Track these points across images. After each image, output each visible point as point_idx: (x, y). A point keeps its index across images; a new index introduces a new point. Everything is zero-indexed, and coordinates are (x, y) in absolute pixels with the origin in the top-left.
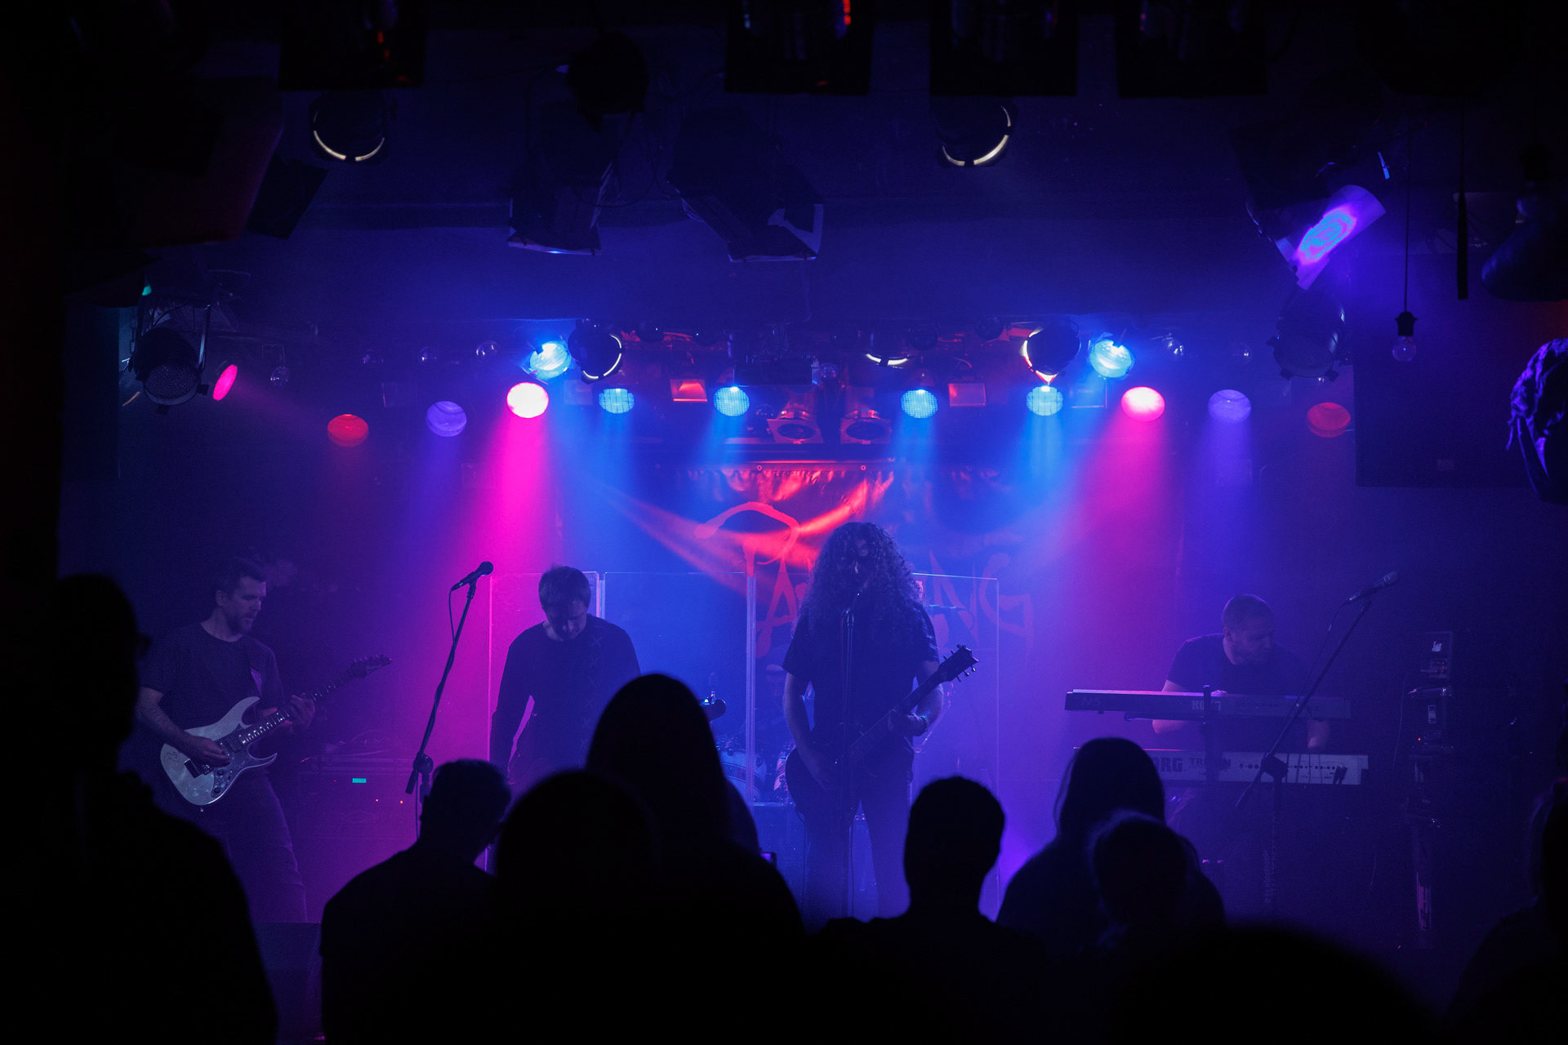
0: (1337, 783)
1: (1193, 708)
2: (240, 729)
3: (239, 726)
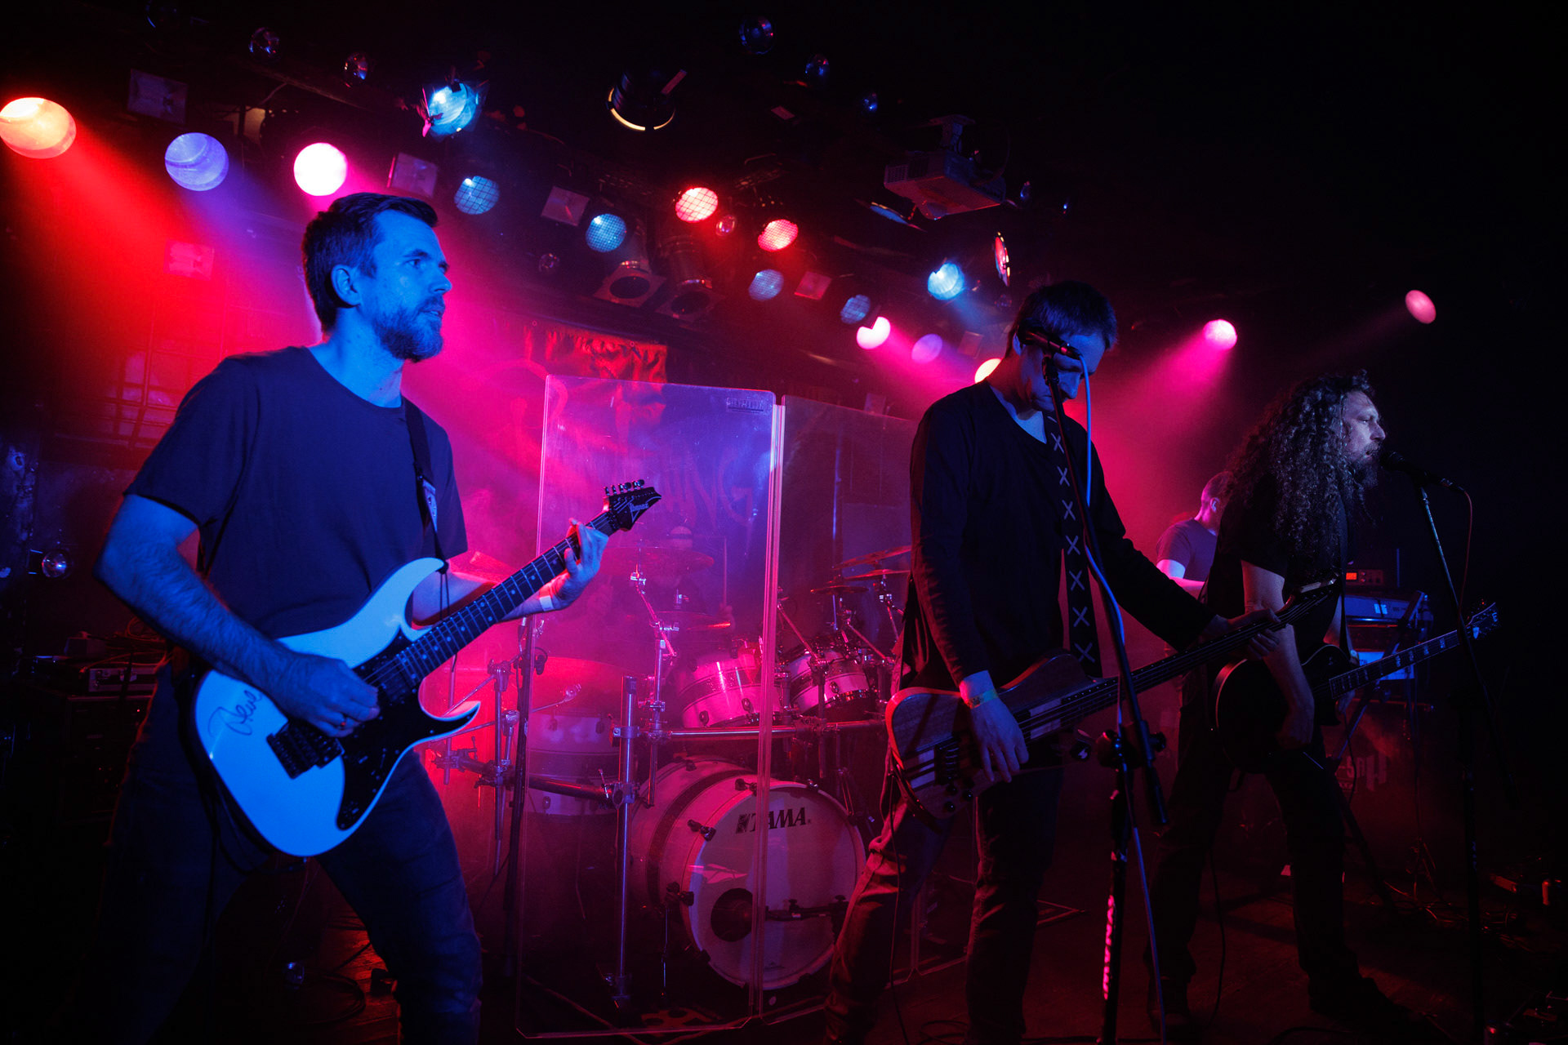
2: (400, 641)
3: (400, 632)
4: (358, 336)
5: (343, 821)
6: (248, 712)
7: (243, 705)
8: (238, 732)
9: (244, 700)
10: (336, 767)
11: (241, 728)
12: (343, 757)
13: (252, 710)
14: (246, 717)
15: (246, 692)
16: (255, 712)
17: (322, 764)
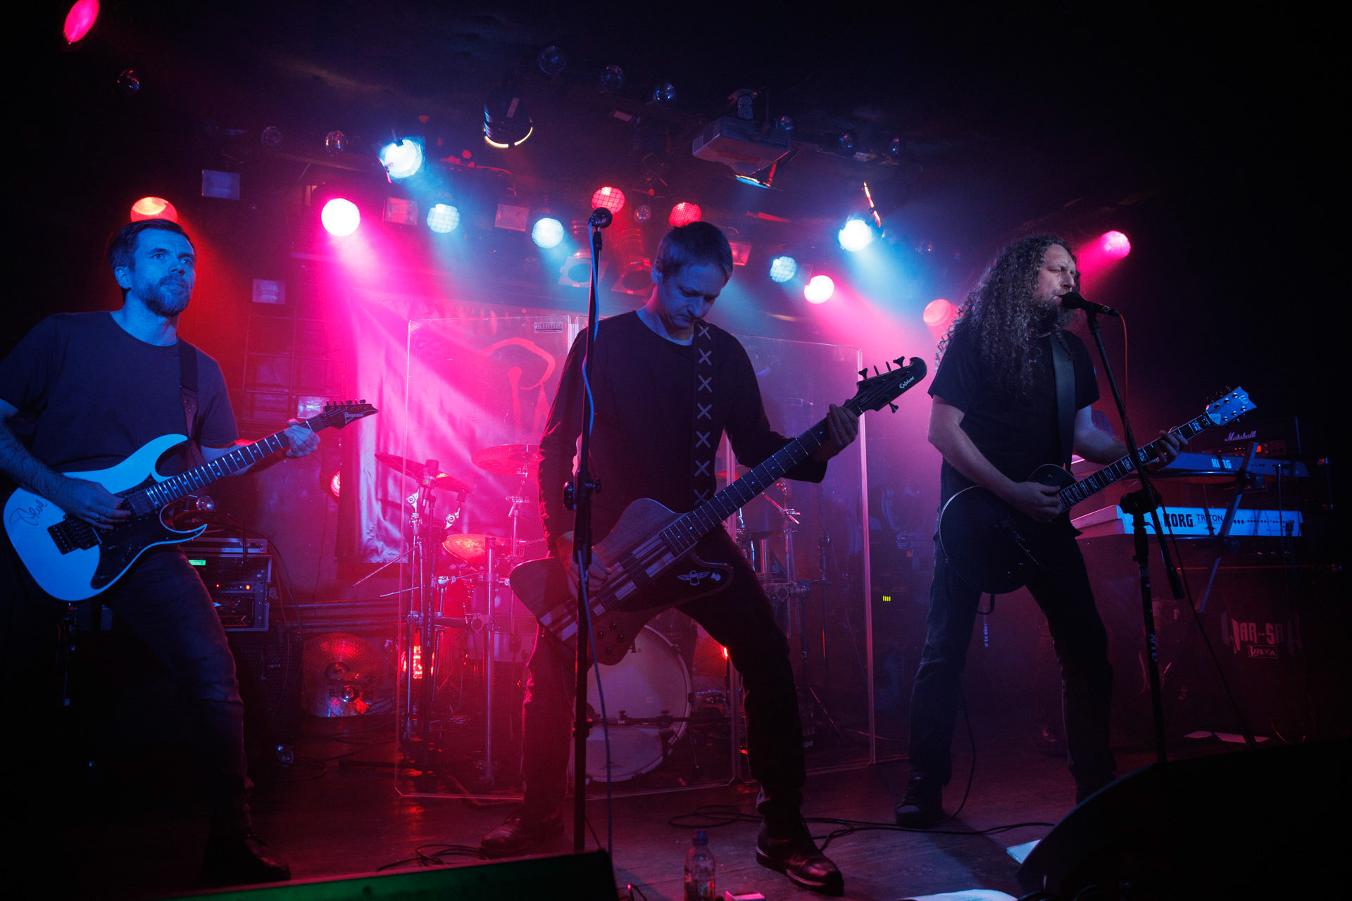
2: (150, 482)
3: (150, 476)
4: (134, 306)
5: (96, 583)
6: (37, 512)
7: (34, 508)
8: (29, 523)
9: (35, 505)
10: (95, 552)
11: (31, 521)
12: (100, 546)
13: (39, 512)
14: (35, 514)
15: (37, 501)
16: (41, 513)
17: (85, 548)
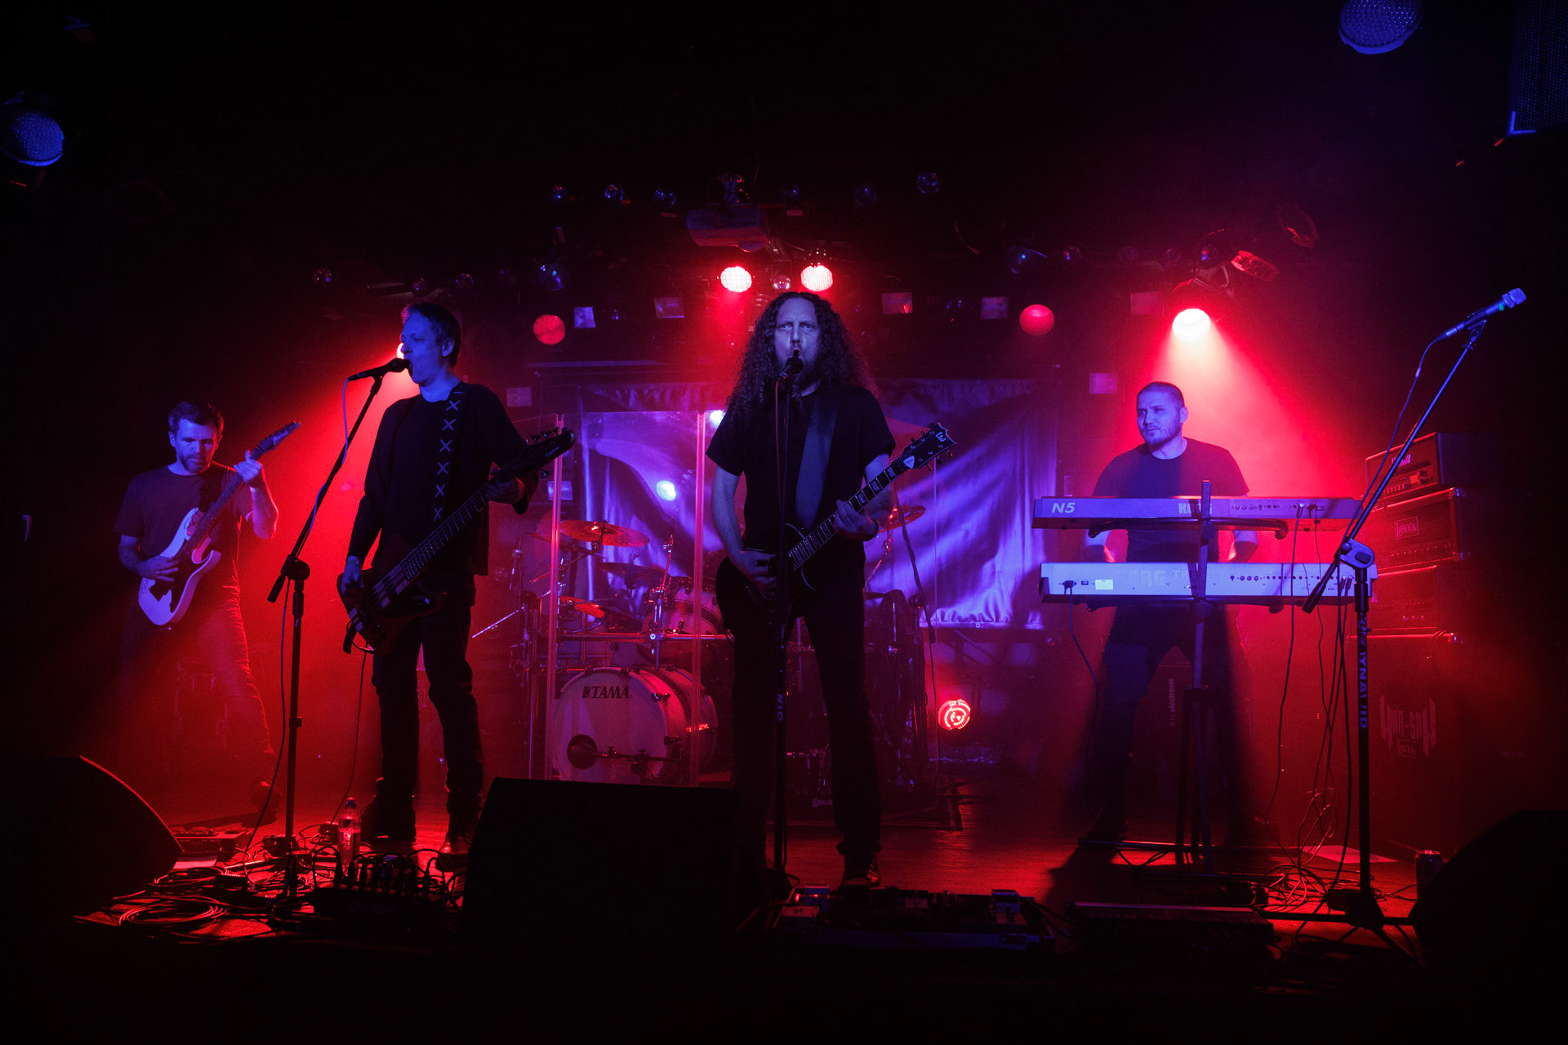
0: (1343, 594)
1: (1180, 512)
